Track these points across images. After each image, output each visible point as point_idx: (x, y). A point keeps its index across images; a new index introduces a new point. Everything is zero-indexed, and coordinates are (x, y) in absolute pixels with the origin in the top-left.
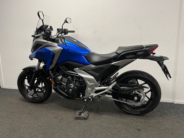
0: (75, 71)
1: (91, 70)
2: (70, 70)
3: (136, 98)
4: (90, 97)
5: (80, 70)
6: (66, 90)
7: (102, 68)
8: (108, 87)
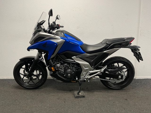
0: (72, 59)
1: (86, 58)
2: (68, 58)
3: (120, 77)
4: (85, 79)
5: (77, 57)
6: (65, 75)
7: (96, 56)
8: (100, 70)
